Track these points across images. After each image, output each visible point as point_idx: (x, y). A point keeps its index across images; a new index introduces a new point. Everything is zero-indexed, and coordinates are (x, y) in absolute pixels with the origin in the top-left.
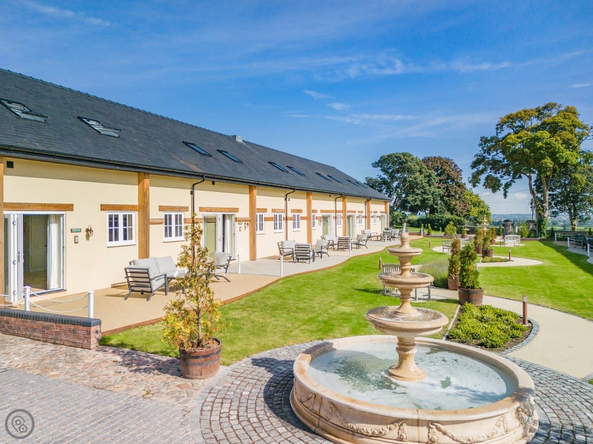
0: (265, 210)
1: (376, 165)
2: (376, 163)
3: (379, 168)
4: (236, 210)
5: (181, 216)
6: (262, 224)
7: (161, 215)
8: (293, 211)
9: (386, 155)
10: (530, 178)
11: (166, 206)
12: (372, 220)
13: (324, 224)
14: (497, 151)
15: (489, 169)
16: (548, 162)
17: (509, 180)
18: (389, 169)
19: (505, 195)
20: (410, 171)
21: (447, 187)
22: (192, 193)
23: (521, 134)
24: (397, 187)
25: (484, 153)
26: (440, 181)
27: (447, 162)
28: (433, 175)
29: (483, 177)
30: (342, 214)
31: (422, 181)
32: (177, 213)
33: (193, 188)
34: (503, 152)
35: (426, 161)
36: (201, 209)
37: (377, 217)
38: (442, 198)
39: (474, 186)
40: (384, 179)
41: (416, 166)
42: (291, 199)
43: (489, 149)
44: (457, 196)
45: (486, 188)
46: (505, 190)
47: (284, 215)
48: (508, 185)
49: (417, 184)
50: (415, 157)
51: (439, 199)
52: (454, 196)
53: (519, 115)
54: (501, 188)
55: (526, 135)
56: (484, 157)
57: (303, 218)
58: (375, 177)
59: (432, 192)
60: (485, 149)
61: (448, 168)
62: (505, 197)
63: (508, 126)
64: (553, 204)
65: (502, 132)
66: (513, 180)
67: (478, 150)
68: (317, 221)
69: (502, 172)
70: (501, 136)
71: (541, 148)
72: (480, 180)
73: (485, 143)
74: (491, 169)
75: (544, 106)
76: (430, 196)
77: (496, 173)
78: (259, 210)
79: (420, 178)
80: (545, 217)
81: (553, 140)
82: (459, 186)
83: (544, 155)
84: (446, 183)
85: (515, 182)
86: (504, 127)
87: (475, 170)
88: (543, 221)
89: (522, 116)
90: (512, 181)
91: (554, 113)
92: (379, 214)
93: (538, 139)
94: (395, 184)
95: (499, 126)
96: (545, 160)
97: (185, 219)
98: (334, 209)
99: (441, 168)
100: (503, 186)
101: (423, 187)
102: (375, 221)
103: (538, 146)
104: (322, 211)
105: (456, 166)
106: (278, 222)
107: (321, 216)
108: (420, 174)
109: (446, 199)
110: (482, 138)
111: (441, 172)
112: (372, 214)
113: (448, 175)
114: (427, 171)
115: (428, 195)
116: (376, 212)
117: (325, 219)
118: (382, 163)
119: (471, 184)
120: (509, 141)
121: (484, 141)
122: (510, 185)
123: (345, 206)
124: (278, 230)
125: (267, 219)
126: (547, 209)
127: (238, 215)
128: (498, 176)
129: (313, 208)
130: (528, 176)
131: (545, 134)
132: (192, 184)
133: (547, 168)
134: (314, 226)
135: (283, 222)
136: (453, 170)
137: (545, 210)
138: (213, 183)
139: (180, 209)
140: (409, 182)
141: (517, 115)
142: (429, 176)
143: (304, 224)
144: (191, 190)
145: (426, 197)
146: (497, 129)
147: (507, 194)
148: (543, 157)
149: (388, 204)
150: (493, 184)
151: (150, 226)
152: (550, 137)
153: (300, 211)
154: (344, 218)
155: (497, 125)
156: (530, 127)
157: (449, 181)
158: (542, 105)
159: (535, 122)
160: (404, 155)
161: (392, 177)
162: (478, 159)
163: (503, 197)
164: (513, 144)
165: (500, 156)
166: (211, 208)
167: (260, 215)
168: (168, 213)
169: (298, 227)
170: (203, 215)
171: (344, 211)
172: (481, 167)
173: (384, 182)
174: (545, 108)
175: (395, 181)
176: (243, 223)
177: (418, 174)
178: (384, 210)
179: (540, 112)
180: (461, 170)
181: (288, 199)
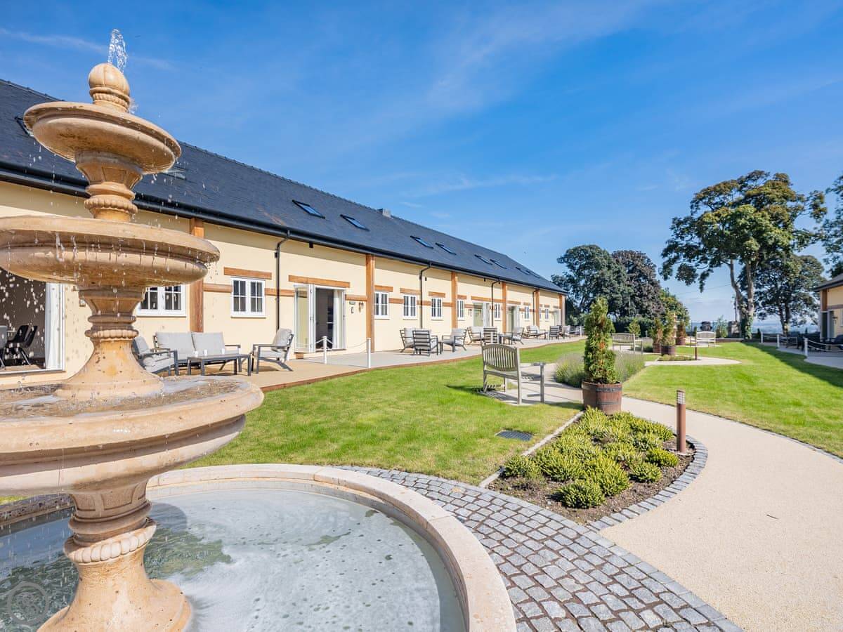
0: (390, 289)
1: (561, 260)
2: (562, 258)
3: (565, 264)
4: (347, 285)
5: (260, 285)
6: (386, 306)
7: (230, 281)
8: (431, 294)
9: (571, 248)
10: (731, 266)
11: (235, 269)
12: (543, 315)
13: (476, 315)
14: (691, 235)
15: (682, 257)
16: (754, 244)
17: (705, 270)
18: (576, 264)
19: (701, 288)
20: (598, 267)
21: (639, 285)
22: (277, 255)
23: (720, 211)
24: (584, 286)
25: (677, 237)
26: (632, 278)
27: (639, 256)
28: (622, 271)
29: (675, 267)
30: (501, 304)
31: (610, 277)
32: (254, 281)
33: (278, 249)
34: (699, 235)
35: (615, 255)
36: (291, 278)
37: (550, 312)
38: (633, 297)
39: (666, 278)
40: (570, 276)
41: (604, 260)
42: (428, 278)
43: (683, 232)
44: (650, 296)
45: (679, 280)
46: (701, 282)
47: (418, 298)
48: (704, 276)
49: (605, 281)
50: (603, 249)
51: (629, 298)
52: (647, 296)
53: (718, 189)
54: (696, 280)
55: (725, 212)
56: (677, 243)
57: (446, 305)
58: (561, 275)
59: (621, 290)
60: (678, 232)
61: (639, 264)
62: (701, 291)
63: (705, 203)
64: (760, 305)
65: (698, 211)
66: (711, 268)
67: (670, 235)
68: (466, 311)
69: (698, 259)
70: (696, 217)
71: (744, 226)
72: (672, 270)
73: (678, 225)
74: (684, 257)
75: (748, 175)
76: (620, 295)
77: (690, 261)
78: (380, 288)
79: (608, 274)
80: (749, 316)
81: (758, 216)
82: (652, 284)
83: (747, 235)
84: (637, 281)
85: (712, 271)
86: (699, 204)
87: (667, 259)
88: (747, 321)
89: (721, 189)
90: (709, 270)
91: (761, 182)
92: (552, 309)
93: (740, 215)
94: (582, 282)
95: (694, 204)
96: (750, 242)
97: (265, 289)
98: (490, 297)
99: (633, 264)
100: (699, 277)
101: (612, 285)
102: (547, 317)
103: (741, 224)
104: (473, 298)
105: (649, 260)
106: (410, 306)
107: (472, 304)
108: (608, 270)
109: (638, 299)
110: (675, 219)
111: (633, 268)
112: (543, 308)
113: (640, 271)
114: (615, 267)
115: (617, 294)
116: (548, 306)
117: (478, 308)
118: (569, 257)
119: (662, 276)
120: (706, 220)
121: (678, 223)
122: (707, 275)
123: (504, 295)
124: (409, 317)
125: (393, 301)
126: (752, 306)
127: (348, 292)
128: (693, 264)
129: (460, 292)
130: (729, 265)
131: (749, 209)
132: (277, 242)
133: (751, 251)
134: (462, 315)
135: (418, 307)
136: (645, 265)
137: (749, 307)
138: (311, 246)
139: (258, 275)
140: (597, 279)
141: (715, 188)
142: (618, 272)
143: (447, 311)
144: (275, 251)
145: (614, 296)
146: (692, 207)
147: (704, 287)
148: (746, 238)
149: (563, 298)
150: (687, 275)
151: (205, 293)
152: (756, 212)
153: (443, 295)
154: (504, 309)
155: (692, 202)
156: (731, 203)
157: (641, 278)
158: (745, 175)
159: (737, 196)
160: (591, 247)
161: (579, 274)
162: (670, 246)
163: (699, 290)
164: (711, 224)
165: (696, 241)
166: (307, 278)
167: (383, 295)
168: (240, 280)
169: (440, 314)
170: (294, 286)
171: (504, 301)
172: (674, 255)
173: (571, 280)
174: (749, 177)
175: (582, 279)
176: (357, 303)
177: (606, 269)
178: (558, 305)
179: (742, 183)
180: (655, 266)
181: (423, 278)
